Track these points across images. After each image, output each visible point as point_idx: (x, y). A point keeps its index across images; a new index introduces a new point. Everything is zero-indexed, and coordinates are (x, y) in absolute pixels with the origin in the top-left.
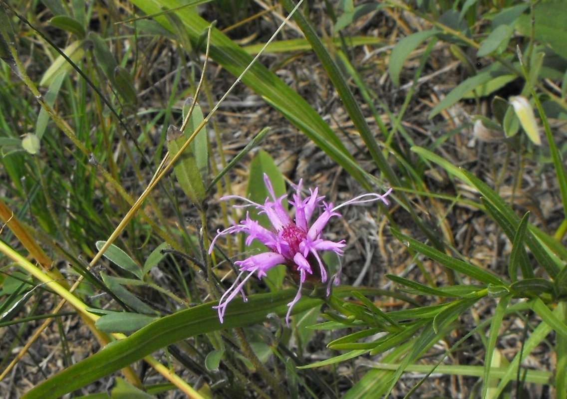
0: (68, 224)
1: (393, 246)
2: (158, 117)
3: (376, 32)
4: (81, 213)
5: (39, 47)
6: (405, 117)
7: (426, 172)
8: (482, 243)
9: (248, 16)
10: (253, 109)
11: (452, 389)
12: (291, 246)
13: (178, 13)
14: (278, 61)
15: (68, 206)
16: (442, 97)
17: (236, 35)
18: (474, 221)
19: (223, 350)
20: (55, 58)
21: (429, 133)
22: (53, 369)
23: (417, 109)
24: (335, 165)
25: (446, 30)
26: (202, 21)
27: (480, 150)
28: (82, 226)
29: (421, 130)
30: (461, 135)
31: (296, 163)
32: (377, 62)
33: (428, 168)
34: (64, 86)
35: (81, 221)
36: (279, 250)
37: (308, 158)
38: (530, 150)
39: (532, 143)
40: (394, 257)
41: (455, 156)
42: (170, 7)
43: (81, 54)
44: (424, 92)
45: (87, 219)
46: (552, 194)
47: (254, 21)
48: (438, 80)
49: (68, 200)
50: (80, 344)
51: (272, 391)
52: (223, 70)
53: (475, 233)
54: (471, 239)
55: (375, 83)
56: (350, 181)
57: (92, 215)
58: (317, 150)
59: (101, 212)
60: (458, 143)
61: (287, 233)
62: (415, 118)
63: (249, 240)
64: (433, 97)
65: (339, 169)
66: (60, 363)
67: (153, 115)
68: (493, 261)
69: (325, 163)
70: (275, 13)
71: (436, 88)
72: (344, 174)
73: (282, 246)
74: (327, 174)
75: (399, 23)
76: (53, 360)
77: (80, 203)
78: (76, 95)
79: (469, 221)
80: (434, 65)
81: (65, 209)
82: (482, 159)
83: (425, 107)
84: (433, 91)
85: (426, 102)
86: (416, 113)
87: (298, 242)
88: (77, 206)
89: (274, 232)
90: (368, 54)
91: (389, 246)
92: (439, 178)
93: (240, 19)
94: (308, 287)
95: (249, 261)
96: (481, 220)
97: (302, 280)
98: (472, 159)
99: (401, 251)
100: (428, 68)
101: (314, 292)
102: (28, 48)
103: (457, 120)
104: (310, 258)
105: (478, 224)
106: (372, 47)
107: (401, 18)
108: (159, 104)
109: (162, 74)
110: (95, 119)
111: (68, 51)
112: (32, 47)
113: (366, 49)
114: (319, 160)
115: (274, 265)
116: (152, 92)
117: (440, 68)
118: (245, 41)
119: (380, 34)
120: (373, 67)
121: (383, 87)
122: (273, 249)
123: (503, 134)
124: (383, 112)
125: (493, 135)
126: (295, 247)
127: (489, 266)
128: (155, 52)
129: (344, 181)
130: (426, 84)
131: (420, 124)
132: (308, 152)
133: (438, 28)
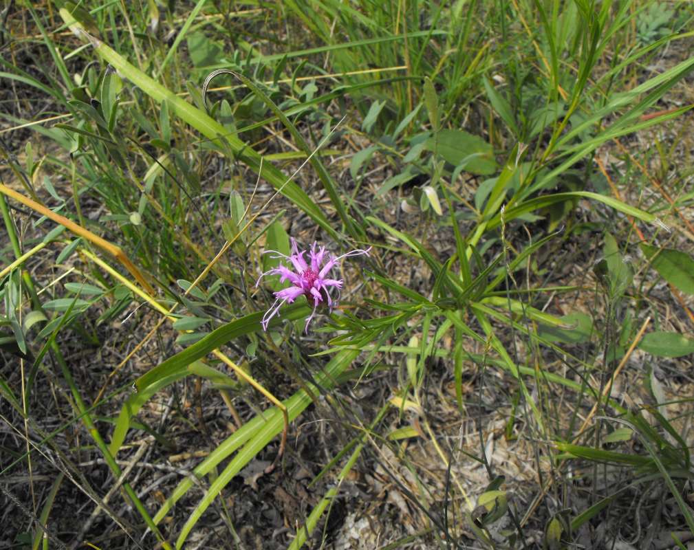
0: (159, 261)
1: (349, 273)
2: (211, 198)
3: (335, 147)
4: (166, 255)
5: (139, 156)
6: (355, 198)
7: (368, 229)
8: (401, 271)
9: (261, 139)
10: (265, 193)
11: (387, 358)
12: (309, 283)
13: (227, 138)
14: (279, 165)
15: (159, 251)
16: (376, 186)
17: (257, 149)
18: (395, 258)
19: (256, 343)
20: (151, 165)
21: (368, 207)
22: (151, 348)
23: (361, 192)
24: (315, 225)
25: (384, 147)
26: (240, 142)
27: (398, 216)
28: (167, 262)
29: (363, 205)
30: (387, 208)
31: (291, 224)
32: (338, 165)
33: (369, 227)
34: (155, 181)
35: (166, 259)
36: (302, 285)
37: (298, 221)
38: (434, 218)
39: (436, 213)
40: (349, 279)
41: (383, 219)
42: (223, 134)
43: (168, 162)
44: (365, 183)
45: (169, 258)
46: (440, 242)
47: (264, 142)
48: (373, 176)
49: (159, 248)
50: (167, 332)
51: (281, 361)
52: (249, 170)
53: (396, 265)
54: (394, 268)
55: (337, 177)
56: (324, 234)
57: (172, 255)
58: (305, 216)
59: (177, 254)
60: (385, 212)
61: (306, 275)
62: (360, 197)
63: (283, 279)
64: (370, 185)
65: (317, 228)
66: (155, 344)
67: (207, 197)
68: (408, 281)
69: (308, 224)
70: (278, 137)
71: (372, 180)
72: (320, 230)
73: (304, 283)
74: (309, 231)
75: (350, 142)
76: (151, 342)
77: (166, 250)
78: (162, 186)
79: (392, 258)
80: (371, 167)
81: (157, 253)
82: (399, 221)
83: (365, 191)
84: (370, 182)
85: (366, 188)
86: (360, 195)
87: (313, 281)
88: (164, 251)
89: (299, 275)
90: (333, 161)
91: (346, 273)
92: (376, 233)
93: (257, 141)
94: (319, 308)
95: (283, 292)
96: (400, 257)
97: (316, 304)
98: (393, 222)
99: (354, 276)
100: (368, 169)
101: (322, 311)
102: (134, 157)
103: (384, 200)
104: (322, 291)
105: (398, 260)
106: (335, 157)
107: (351, 139)
108: (211, 190)
109: (213, 173)
110: (175, 201)
111: (160, 159)
112: (136, 157)
113: (332, 157)
114: (305, 222)
115: (300, 294)
116: (207, 183)
117: (374, 168)
118: (260, 153)
119: (338, 149)
120: (336, 168)
121: (342, 179)
122: (298, 285)
123: (420, 208)
124: (341, 193)
125: (413, 209)
126: (311, 284)
127: (405, 285)
128: (209, 160)
129: (319, 234)
130: (366, 178)
131: (363, 201)
132: (298, 218)
133: (378, 146)
